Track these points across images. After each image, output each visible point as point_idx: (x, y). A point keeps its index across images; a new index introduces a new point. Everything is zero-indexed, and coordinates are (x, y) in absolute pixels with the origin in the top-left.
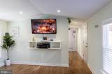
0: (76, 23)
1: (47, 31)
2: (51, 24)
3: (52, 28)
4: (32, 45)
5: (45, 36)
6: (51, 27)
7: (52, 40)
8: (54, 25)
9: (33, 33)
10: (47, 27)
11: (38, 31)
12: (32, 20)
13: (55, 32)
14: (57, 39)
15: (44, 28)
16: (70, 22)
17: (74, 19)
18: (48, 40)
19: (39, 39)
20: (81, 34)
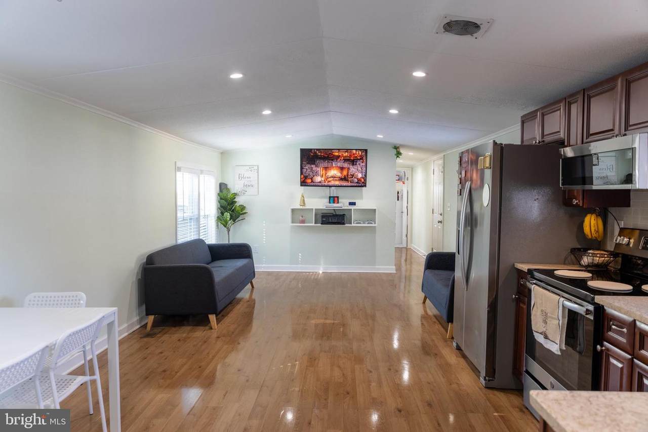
0: (411, 154)
1: (341, 179)
2: (353, 161)
3: (356, 171)
4: (298, 215)
5: (334, 192)
6: (353, 170)
7: (353, 204)
8: (360, 165)
9: (303, 183)
10: (342, 169)
11: (318, 179)
12: (302, 151)
13: (362, 184)
14: (366, 200)
15: (334, 172)
16: (398, 154)
17: (404, 146)
18: (343, 204)
19: (318, 201)
20: (427, 181)
